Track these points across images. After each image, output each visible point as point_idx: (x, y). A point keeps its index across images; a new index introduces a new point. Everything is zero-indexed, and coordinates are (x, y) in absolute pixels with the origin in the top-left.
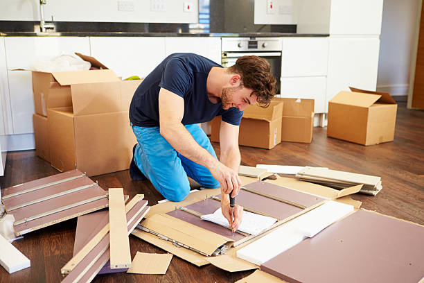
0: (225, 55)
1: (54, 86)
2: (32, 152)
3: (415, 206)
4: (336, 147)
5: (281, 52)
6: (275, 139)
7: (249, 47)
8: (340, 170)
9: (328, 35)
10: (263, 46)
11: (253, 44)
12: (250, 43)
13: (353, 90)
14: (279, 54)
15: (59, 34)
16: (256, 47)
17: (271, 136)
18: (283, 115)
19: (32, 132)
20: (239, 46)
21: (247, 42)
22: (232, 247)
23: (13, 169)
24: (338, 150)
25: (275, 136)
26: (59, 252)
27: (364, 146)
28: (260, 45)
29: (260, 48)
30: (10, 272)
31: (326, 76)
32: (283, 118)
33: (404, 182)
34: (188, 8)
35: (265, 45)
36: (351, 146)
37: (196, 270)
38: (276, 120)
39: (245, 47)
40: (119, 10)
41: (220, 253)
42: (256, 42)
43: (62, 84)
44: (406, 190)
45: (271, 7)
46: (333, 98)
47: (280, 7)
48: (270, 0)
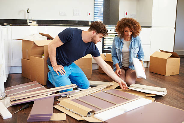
2: (21, 74)
3: (179, 101)
4: (152, 76)
8: (151, 85)
9: (151, 27)
13: (161, 51)
15: (37, 25)
19: (21, 65)
21: (114, 29)
22: (95, 114)
24: (152, 77)
26: (24, 113)
27: (165, 76)
30: (4, 119)
31: (150, 45)
33: (178, 91)
36: (159, 76)
37: (77, 122)
39: (113, 31)
40: (60, 15)
41: (89, 116)
44: (178, 95)
45: (127, 14)
46: (152, 54)
47: (130, 14)
48: (126, 12)
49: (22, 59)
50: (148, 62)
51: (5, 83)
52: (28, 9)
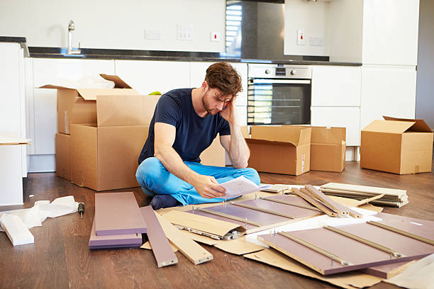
0: (252, 81)
1: (78, 101)
5: (310, 80)
6: (302, 165)
7: (277, 74)
9: (361, 65)
10: (292, 73)
11: (280, 71)
12: (277, 69)
13: (386, 118)
14: (308, 82)
16: (285, 74)
17: (298, 162)
18: (311, 142)
20: (266, 72)
21: (275, 69)
22: (246, 234)
23: (33, 184)
25: (303, 163)
27: (399, 175)
28: (288, 72)
29: (288, 75)
31: (360, 107)
32: (311, 145)
34: (215, 37)
35: (294, 72)
38: (304, 145)
39: (272, 74)
40: (145, 38)
41: (231, 238)
42: (284, 70)
43: (86, 99)
45: (302, 38)
46: (365, 126)
47: (311, 38)
48: (300, 32)
49: (56, 135)
50: (355, 148)
51: (23, 178)
52: (72, 22)
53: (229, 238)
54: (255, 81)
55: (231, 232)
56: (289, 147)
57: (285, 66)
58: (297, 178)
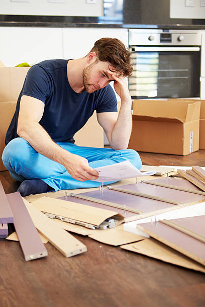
0: (133, 49)
5: (200, 47)
6: (190, 144)
7: (162, 41)
10: (179, 40)
11: (166, 38)
12: (162, 35)
14: (197, 49)
16: (170, 41)
18: (200, 118)
20: (149, 39)
21: (159, 35)
22: (123, 223)
25: (191, 141)
28: (174, 38)
29: (174, 42)
32: (200, 121)
35: (181, 38)
38: (192, 121)
39: (156, 40)
41: (108, 227)
42: (170, 35)
53: (105, 227)
54: (137, 49)
55: (107, 220)
56: (175, 124)
57: (171, 31)
58: (184, 158)
